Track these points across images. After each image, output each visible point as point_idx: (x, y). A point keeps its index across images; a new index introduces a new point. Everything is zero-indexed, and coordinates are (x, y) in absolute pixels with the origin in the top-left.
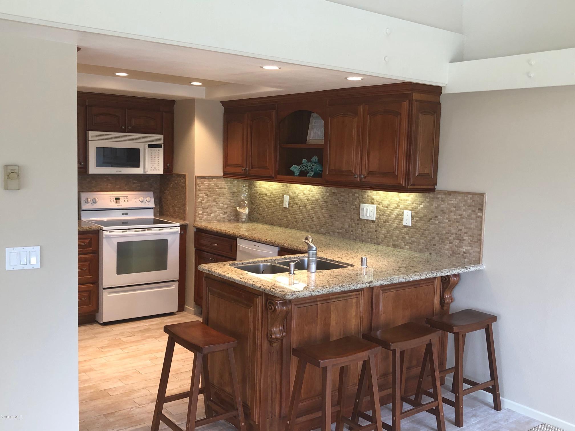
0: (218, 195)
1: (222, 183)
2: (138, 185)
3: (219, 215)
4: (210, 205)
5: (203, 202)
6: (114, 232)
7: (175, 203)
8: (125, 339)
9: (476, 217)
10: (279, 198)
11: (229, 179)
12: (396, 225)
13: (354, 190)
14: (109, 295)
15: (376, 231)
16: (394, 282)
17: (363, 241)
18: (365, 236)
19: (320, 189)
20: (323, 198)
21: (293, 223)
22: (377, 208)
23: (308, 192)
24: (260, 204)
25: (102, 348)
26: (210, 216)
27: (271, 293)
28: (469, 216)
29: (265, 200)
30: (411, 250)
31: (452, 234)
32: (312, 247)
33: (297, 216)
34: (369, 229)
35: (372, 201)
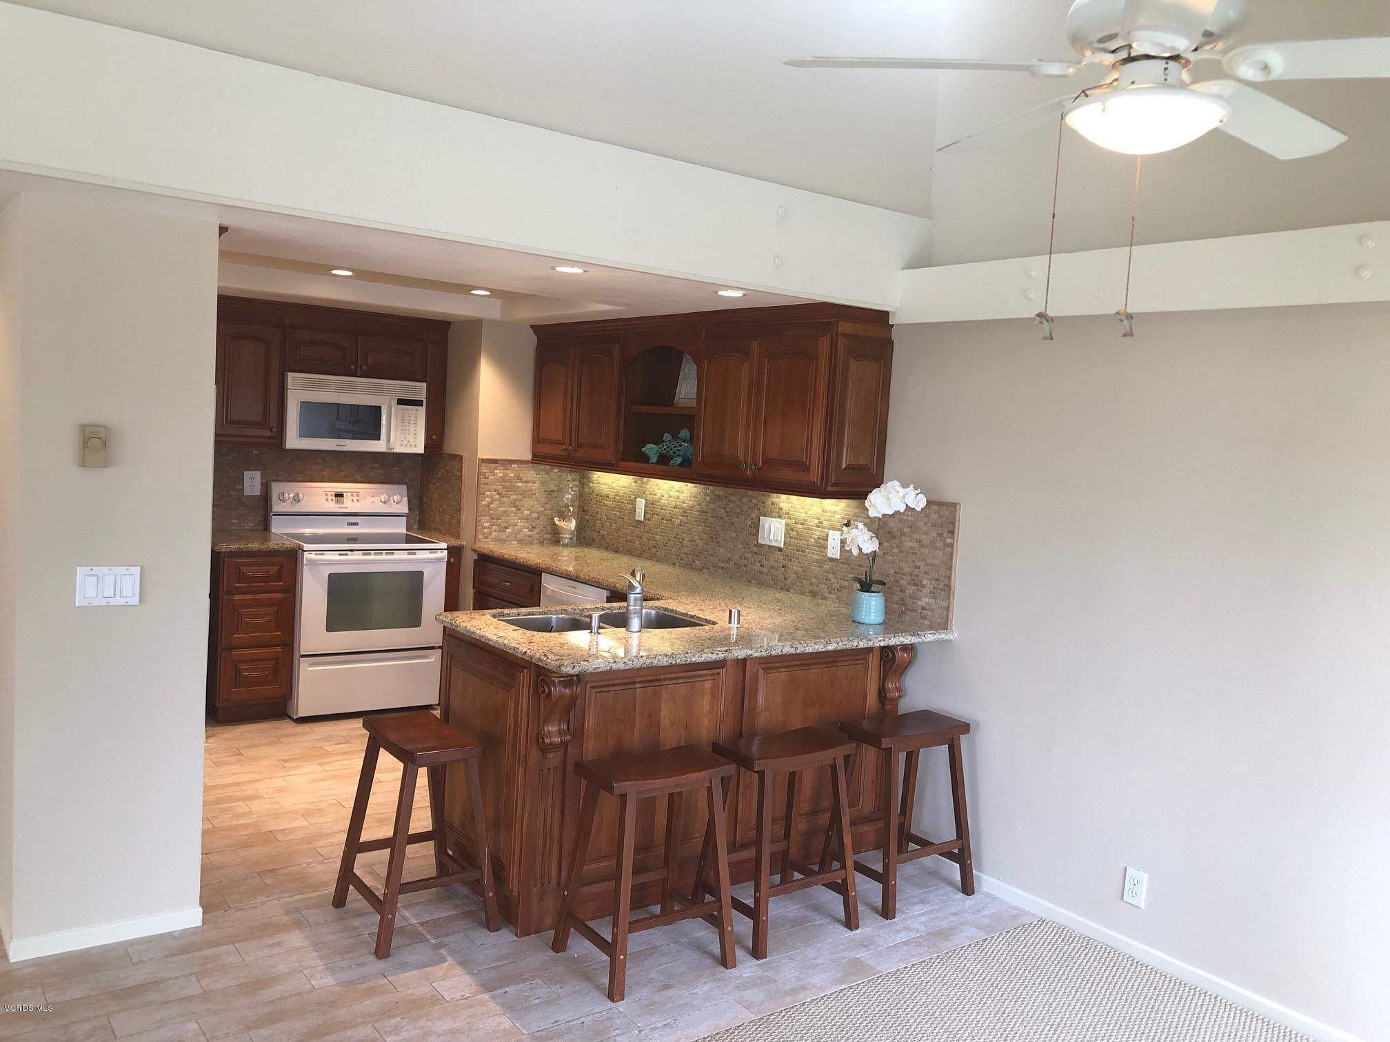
0: (520, 494)
1: (530, 474)
2: (380, 471)
3: (522, 531)
4: (505, 512)
5: (492, 506)
6: (323, 554)
7: (445, 507)
8: (330, 748)
9: (944, 545)
10: (629, 503)
11: (542, 467)
12: (815, 557)
13: (750, 493)
14: (310, 669)
15: (783, 566)
16: (774, 653)
17: (762, 584)
18: (767, 575)
19: (696, 489)
20: (700, 505)
21: (649, 549)
22: (787, 525)
23: (677, 493)
24: (597, 513)
25: (285, 761)
26: (505, 531)
27: (540, 664)
28: (933, 542)
29: (605, 506)
30: (839, 603)
31: (905, 575)
32: (636, 588)
33: (657, 537)
34: (772, 563)
35: (778, 512)
